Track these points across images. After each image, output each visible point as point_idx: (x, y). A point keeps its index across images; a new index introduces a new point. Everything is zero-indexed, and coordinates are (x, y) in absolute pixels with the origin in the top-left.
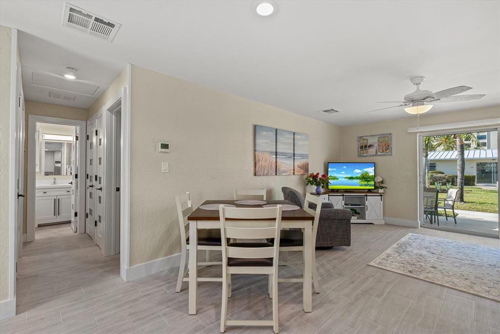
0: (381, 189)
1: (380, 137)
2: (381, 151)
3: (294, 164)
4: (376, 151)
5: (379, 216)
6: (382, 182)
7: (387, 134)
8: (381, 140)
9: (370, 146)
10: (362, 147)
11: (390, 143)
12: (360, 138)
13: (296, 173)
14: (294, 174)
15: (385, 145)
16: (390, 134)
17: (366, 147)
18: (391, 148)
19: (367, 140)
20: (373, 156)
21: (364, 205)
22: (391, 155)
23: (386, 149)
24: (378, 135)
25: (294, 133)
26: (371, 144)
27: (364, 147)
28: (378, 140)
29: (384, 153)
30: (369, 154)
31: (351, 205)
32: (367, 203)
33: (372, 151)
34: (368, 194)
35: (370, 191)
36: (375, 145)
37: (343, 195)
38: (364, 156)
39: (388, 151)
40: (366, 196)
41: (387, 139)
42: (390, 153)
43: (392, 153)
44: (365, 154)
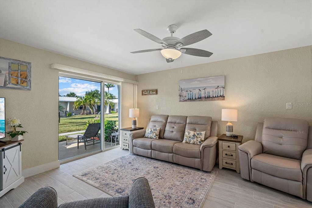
0: (21, 134)
1: (12, 63)
2: (14, 82)
4: (5, 82)
5: (18, 174)
6: (19, 125)
7: (24, 62)
8: (14, 67)
11: (29, 75)
15: (21, 75)
16: (29, 63)
18: (30, 80)
22: (29, 90)
23: (23, 81)
28: (9, 67)
29: (19, 87)
32: (4, 162)
34: (6, 147)
36: (3, 72)
39: (25, 84)
40: (3, 150)
41: (23, 68)
42: (28, 87)
43: (30, 87)
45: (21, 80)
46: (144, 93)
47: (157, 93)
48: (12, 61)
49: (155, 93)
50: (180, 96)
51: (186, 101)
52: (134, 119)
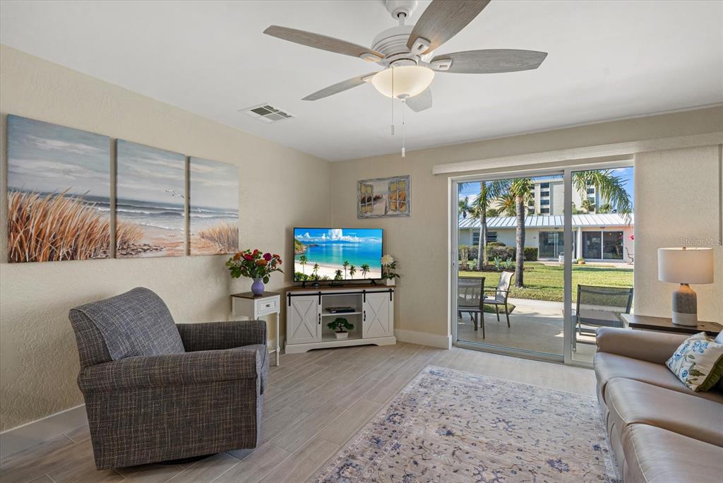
0: (391, 278)
1: (392, 183)
2: (393, 208)
3: (188, 231)
4: (386, 208)
5: (386, 329)
6: (393, 266)
7: (403, 177)
8: (394, 187)
9: (377, 198)
10: (363, 201)
11: (407, 194)
12: (361, 182)
13: (193, 251)
14: (189, 253)
15: (399, 196)
16: (408, 177)
17: (369, 199)
18: (409, 202)
19: (372, 186)
20: (380, 217)
21: (360, 309)
22: (408, 215)
23: (402, 205)
24: (388, 179)
25: (188, 160)
26: (378, 194)
27: (367, 201)
28: (389, 188)
29: (397, 213)
30: (376, 212)
31: (337, 312)
32: (365, 306)
33: (379, 207)
34: (367, 290)
35: (373, 283)
36: (384, 197)
37: (320, 294)
38: (367, 217)
39: (404, 208)
40: (364, 292)
41: (402, 186)
42: (407, 212)
43: (409, 211)
44: (368, 214)
45: (400, 203)
48: (391, 180)
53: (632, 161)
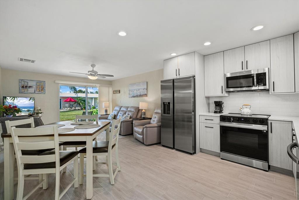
0: (40, 114)
1: (37, 82)
2: (38, 91)
4: (35, 91)
6: (40, 110)
7: (42, 81)
8: (38, 84)
9: (30, 87)
10: (23, 87)
11: (44, 87)
12: (22, 80)
15: (41, 87)
16: (45, 81)
17: (26, 87)
18: (45, 89)
19: (27, 82)
20: (32, 93)
22: (44, 94)
23: (42, 90)
26: (31, 86)
28: (36, 84)
29: (40, 92)
30: (28, 92)
33: (31, 90)
35: (31, 116)
36: (34, 87)
39: (43, 91)
41: (42, 84)
43: (45, 92)
44: (26, 92)
45: (41, 89)
46: (115, 92)
47: (120, 93)
48: (37, 81)
49: (118, 92)
50: (129, 94)
51: (132, 97)
52: (105, 109)
53: (98, 87)
